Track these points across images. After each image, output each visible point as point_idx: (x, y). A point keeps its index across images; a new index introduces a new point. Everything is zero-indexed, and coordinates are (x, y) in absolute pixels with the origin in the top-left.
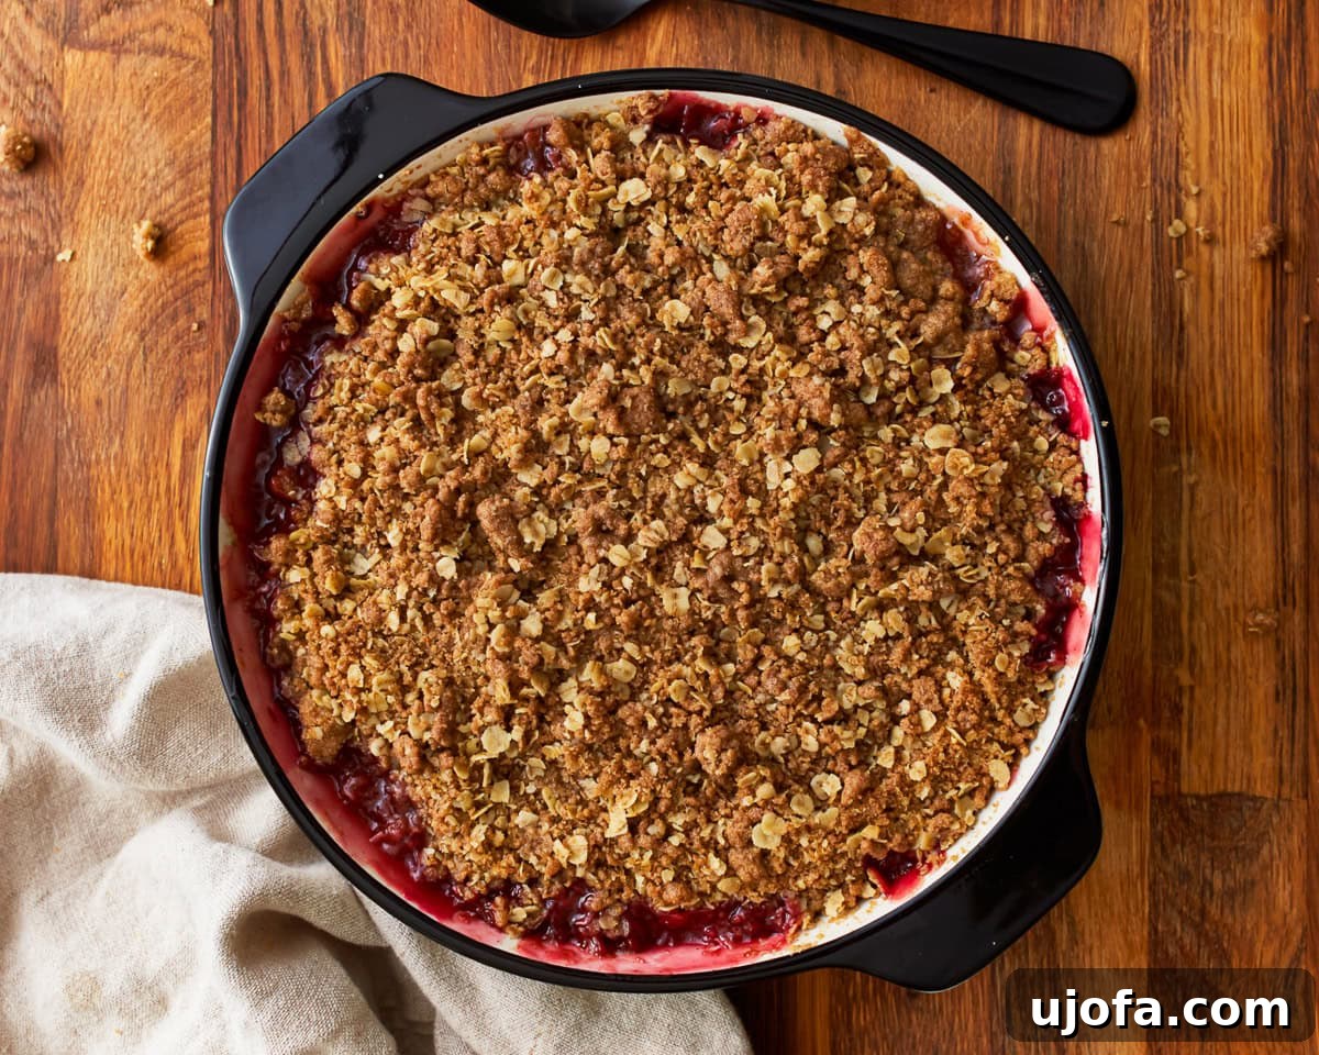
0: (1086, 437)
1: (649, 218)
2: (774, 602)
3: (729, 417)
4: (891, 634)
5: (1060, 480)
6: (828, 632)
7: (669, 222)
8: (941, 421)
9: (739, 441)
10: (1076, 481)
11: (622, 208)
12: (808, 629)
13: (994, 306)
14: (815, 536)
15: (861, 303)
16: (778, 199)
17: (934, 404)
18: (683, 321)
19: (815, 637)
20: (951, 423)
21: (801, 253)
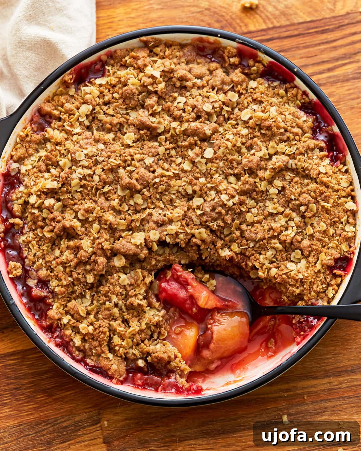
0: (294, 79)
1: (97, 115)
2: (234, 207)
3: (173, 159)
4: (280, 189)
5: (297, 99)
6: (259, 204)
7: (104, 112)
8: (243, 109)
9: (182, 164)
10: (302, 95)
11: (85, 118)
12: (251, 208)
13: (232, 60)
14: (230, 177)
15: (188, 91)
16: (135, 78)
17: (236, 107)
18: (134, 139)
19: (255, 209)
20: (247, 108)
21: (156, 89)
